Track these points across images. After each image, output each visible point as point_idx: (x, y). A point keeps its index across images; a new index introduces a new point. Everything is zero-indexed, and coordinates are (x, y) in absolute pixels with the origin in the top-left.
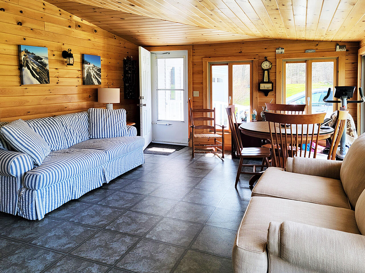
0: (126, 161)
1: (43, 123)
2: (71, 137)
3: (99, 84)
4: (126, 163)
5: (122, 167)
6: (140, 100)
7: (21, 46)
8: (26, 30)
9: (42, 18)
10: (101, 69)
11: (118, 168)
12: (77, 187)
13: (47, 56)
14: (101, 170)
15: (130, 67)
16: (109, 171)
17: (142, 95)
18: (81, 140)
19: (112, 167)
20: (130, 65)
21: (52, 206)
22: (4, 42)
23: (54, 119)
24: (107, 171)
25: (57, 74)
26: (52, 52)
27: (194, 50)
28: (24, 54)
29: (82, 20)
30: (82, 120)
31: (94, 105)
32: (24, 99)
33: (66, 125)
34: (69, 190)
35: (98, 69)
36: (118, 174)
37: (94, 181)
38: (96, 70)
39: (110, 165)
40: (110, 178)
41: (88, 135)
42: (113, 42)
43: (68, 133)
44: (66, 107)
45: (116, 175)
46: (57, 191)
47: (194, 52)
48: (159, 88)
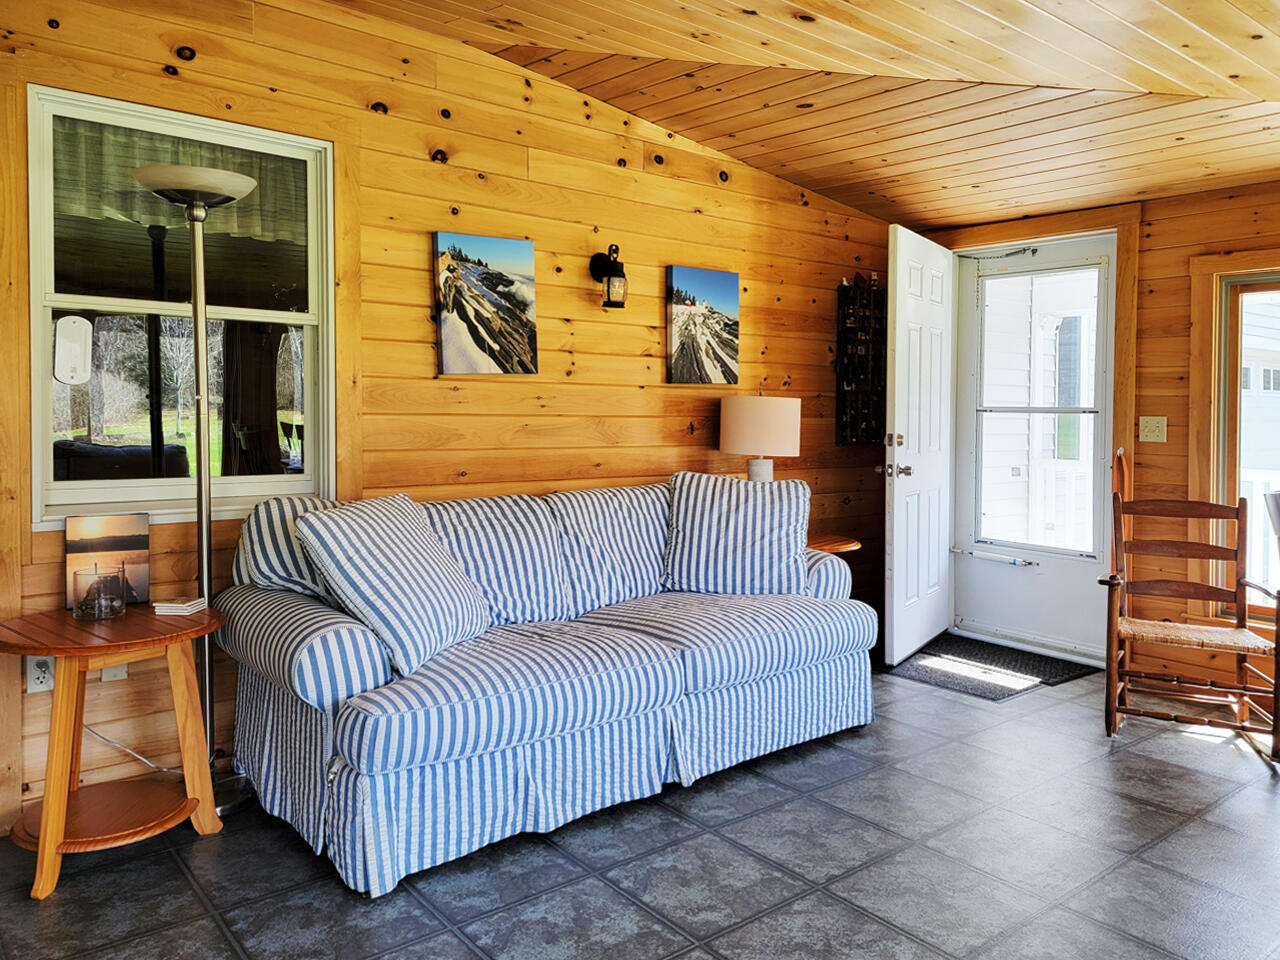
0: (783, 701)
1: (491, 516)
2: (591, 577)
3: (729, 383)
4: (783, 710)
5: (763, 725)
6: (888, 448)
7: (439, 234)
8: (460, 178)
9: (519, 133)
10: (740, 324)
11: (742, 729)
12: (549, 786)
13: (531, 272)
14: (660, 725)
15: (864, 318)
16: (696, 733)
17: (894, 430)
18: (628, 594)
19: (711, 717)
20: (864, 307)
21: (434, 845)
22: (383, 224)
23: (532, 503)
24: (688, 733)
25: (568, 342)
26: (553, 257)
27: (1149, 224)
28: (449, 266)
29: (670, 136)
30: (641, 516)
31: (706, 462)
32: (447, 426)
33: (577, 531)
34: (511, 791)
35: (726, 324)
36: (741, 754)
37: (626, 768)
38: (718, 328)
39: (703, 710)
40: (704, 764)
41: (660, 576)
42: (795, 218)
43: (582, 560)
44: (598, 465)
45: (733, 756)
46: (458, 789)
47: (1148, 236)
48: (986, 405)
